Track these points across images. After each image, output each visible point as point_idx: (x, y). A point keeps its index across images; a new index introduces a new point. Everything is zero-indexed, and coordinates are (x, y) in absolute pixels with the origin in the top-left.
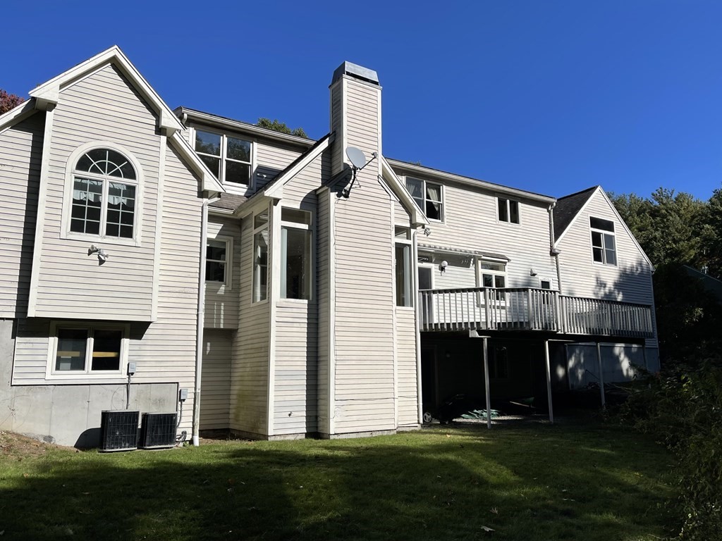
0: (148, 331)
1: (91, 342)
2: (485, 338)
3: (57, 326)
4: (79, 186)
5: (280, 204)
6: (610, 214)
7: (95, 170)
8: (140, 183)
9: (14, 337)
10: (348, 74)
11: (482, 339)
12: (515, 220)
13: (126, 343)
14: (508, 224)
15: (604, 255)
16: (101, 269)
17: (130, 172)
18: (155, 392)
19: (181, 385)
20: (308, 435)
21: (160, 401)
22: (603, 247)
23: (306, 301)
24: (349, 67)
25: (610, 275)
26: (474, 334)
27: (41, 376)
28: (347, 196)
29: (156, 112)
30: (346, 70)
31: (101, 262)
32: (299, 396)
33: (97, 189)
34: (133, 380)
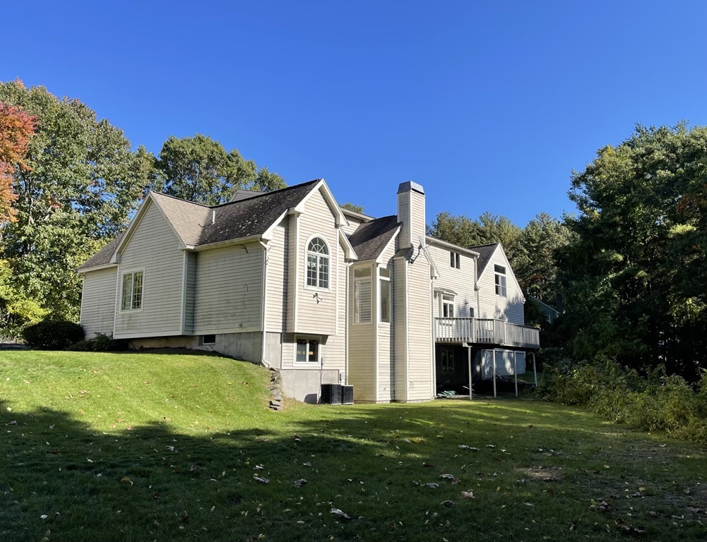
0: (328, 340)
1: (308, 345)
2: (470, 347)
3: (297, 337)
4: (309, 259)
5: (379, 266)
6: (504, 262)
7: (314, 250)
8: (330, 257)
9: (281, 343)
10: (413, 189)
11: (468, 348)
12: (458, 267)
13: (320, 346)
14: (455, 269)
15: (500, 290)
16: (318, 306)
17: (326, 251)
18: (330, 375)
19: (340, 371)
20: (392, 401)
21: (332, 379)
22: (500, 285)
23: (389, 324)
24: (413, 185)
25: (502, 304)
26: (465, 345)
27: (291, 364)
28: (412, 263)
29: (335, 215)
30: (412, 187)
31: (318, 302)
32: (388, 378)
33: (315, 261)
34: (323, 368)
